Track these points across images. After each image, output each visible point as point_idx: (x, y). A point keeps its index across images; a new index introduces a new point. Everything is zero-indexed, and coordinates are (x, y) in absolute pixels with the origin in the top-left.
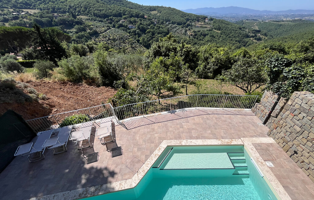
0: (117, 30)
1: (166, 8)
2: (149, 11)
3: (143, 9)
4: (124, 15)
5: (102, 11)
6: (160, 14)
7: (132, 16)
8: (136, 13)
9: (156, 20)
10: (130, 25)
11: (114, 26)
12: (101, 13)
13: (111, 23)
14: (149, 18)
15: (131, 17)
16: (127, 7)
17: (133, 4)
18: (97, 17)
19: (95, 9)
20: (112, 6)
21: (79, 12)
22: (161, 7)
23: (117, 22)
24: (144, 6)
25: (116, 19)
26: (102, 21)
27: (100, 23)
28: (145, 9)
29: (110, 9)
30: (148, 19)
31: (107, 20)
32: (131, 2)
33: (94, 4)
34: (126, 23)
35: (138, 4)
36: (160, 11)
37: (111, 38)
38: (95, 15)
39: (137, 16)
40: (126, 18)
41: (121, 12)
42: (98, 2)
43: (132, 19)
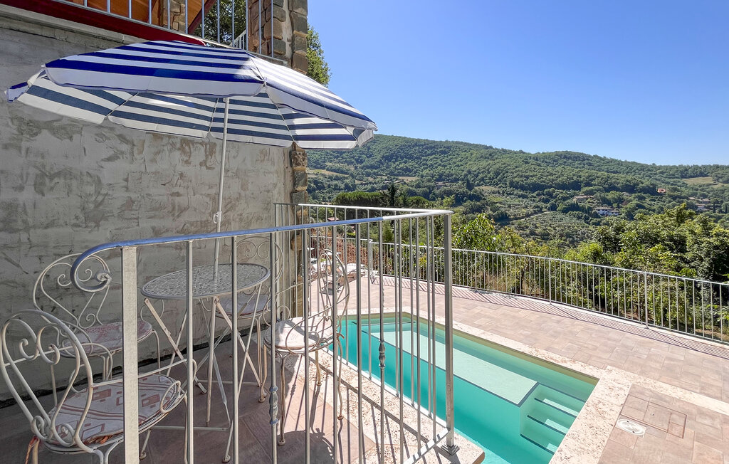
0: (560, 216)
2: (677, 178)
3: (656, 174)
4: (588, 184)
5: (530, 178)
7: (611, 188)
8: (627, 181)
9: (706, 200)
10: (601, 208)
11: (553, 208)
12: (528, 181)
13: (546, 201)
14: (676, 193)
15: (607, 190)
16: (600, 170)
17: (620, 163)
18: (517, 188)
19: (515, 175)
20: (559, 168)
21: (482, 179)
23: (564, 199)
24: (660, 167)
25: (562, 193)
26: (524, 197)
27: (521, 199)
28: (662, 173)
29: (551, 175)
30: (671, 196)
31: (538, 195)
32: (616, 160)
33: (516, 167)
34: (589, 202)
35: (639, 164)
37: (539, 231)
38: (514, 185)
39: (631, 188)
40: (591, 193)
41: (582, 179)
42: (527, 163)
43: (611, 195)
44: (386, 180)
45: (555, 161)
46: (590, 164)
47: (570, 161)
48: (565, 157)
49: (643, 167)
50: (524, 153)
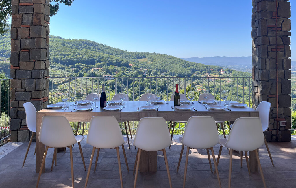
1: (159, 56)
2: (136, 58)
3: (127, 56)
4: (99, 61)
5: (67, 56)
6: (152, 62)
7: (110, 63)
8: (117, 60)
9: (146, 70)
10: (106, 75)
11: (81, 75)
12: (66, 58)
13: (77, 71)
14: (136, 67)
15: (108, 65)
16: (104, 53)
17: (112, 49)
18: (58, 63)
19: (56, 53)
20: (84, 50)
22: (152, 54)
23: (87, 70)
24: (129, 53)
25: (85, 66)
26: (63, 69)
27: (61, 70)
28: (130, 56)
29: (79, 54)
30: (135, 68)
31: (71, 67)
32: (111, 47)
33: (57, 48)
34: (100, 72)
35: (120, 50)
36: (151, 59)
39: (119, 64)
40: (100, 66)
41: (96, 58)
42: (64, 45)
43: (111, 68)
45: (80, 45)
46: (99, 49)
47: (88, 46)
48: (86, 43)
49: (122, 53)
50: (60, 38)
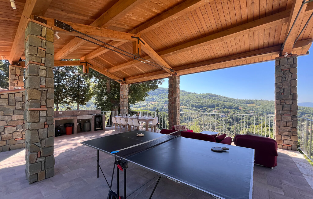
0: (208, 117)
1: (266, 102)
2: (245, 104)
3: (238, 102)
4: (218, 106)
6: (259, 107)
7: (225, 107)
8: (230, 105)
9: (253, 112)
12: (198, 104)
13: (204, 112)
14: (245, 109)
15: (224, 108)
16: (221, 101)
17: (227, 98)
18: (194, 107)
19: (193, 102)
20: (208, 100)
21: (182, 103)
22: (260, 100)
23: (210, 111)
24: (239, 100)
25: (209, 109)
26: (196, 110)
28: (240, 102)
29: (205, 102)
30: (243, 110)
31: (201, 110)
32: (226, 97)
33: (193, 99)
34: (218, 112)
36: (258, 104)
37: (202, 123)
38: (193, 106)
39: (231, 108)
40: (218, 109)
41: (215, 104)
42: (197, 97)
43: (225, 110)
44: (145, 103)
45: (206, 97)
46: (218, 99)
47: (211, 97)
48: (210, 96)
49: (234, 100)
50: (196, 94)
